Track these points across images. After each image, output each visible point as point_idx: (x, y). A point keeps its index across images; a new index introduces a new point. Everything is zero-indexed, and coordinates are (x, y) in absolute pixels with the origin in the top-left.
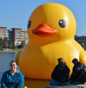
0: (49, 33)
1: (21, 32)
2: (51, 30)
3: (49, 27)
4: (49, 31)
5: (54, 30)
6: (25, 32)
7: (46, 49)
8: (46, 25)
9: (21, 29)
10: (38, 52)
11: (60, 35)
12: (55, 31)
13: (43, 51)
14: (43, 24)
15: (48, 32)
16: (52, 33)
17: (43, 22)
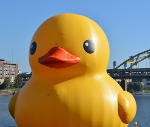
0: (68, 62)
1: (4, 64)
2: (72, 58)
3: (67, 53)
4: (67, 58)
5: (76, 58)
6: (9, 64)
7: (64, 89)
8: (63, 49)
9: (4, 60)
10: (49, 95)
11: (85, 65)
12: (78, 59)
13: (58, 92)
14: (57, 47)
15: (67, 60)
16: (74, 62)
17: (57, 44)
